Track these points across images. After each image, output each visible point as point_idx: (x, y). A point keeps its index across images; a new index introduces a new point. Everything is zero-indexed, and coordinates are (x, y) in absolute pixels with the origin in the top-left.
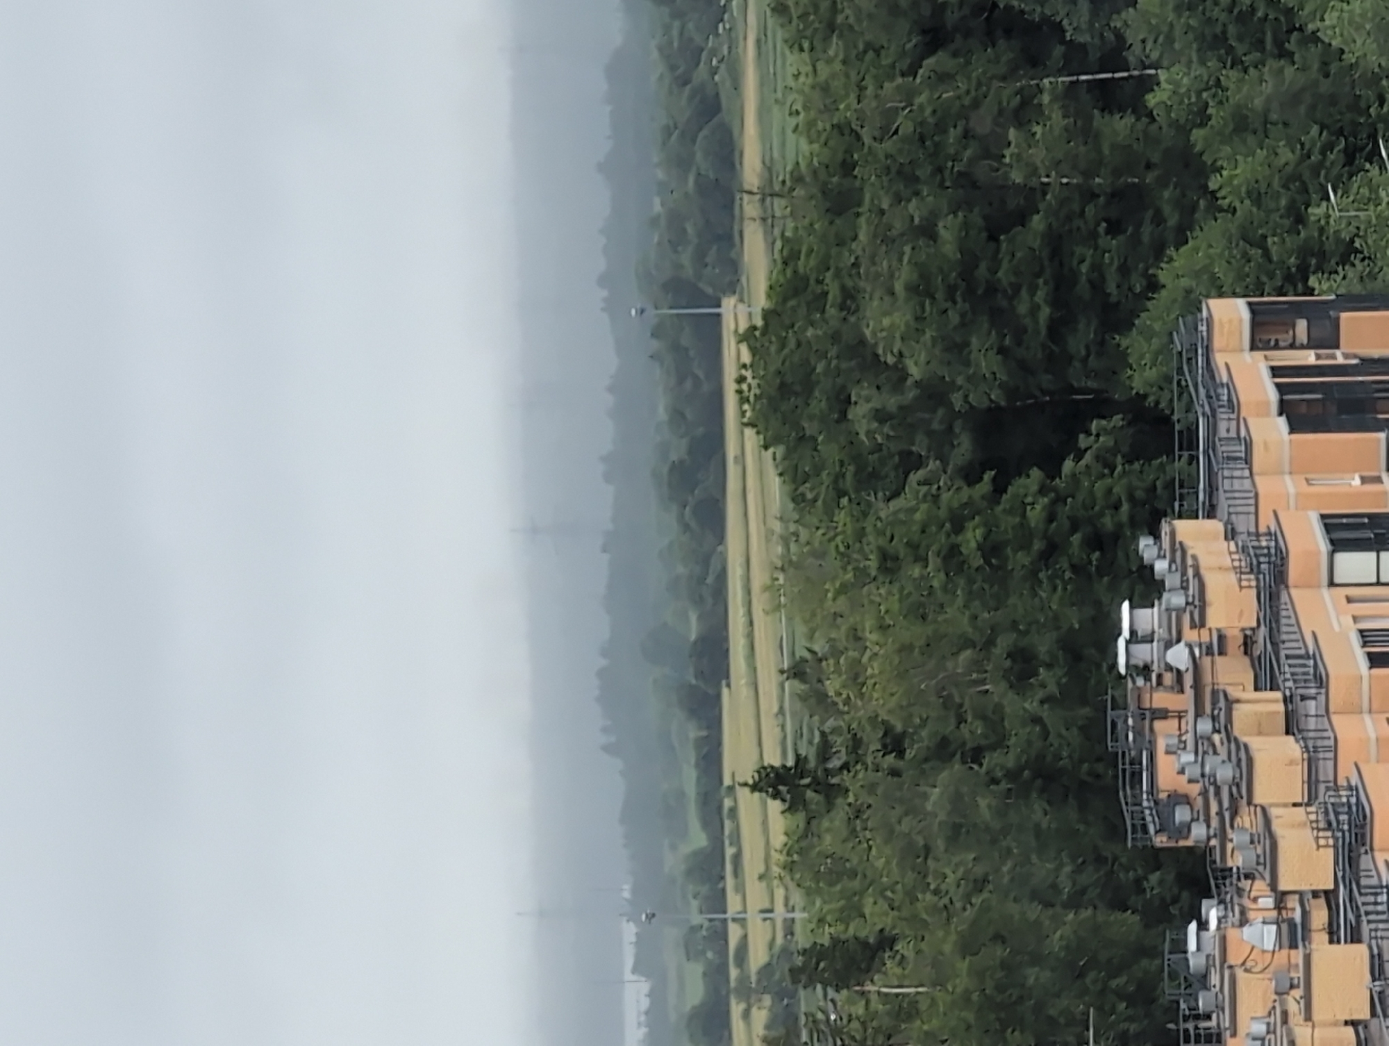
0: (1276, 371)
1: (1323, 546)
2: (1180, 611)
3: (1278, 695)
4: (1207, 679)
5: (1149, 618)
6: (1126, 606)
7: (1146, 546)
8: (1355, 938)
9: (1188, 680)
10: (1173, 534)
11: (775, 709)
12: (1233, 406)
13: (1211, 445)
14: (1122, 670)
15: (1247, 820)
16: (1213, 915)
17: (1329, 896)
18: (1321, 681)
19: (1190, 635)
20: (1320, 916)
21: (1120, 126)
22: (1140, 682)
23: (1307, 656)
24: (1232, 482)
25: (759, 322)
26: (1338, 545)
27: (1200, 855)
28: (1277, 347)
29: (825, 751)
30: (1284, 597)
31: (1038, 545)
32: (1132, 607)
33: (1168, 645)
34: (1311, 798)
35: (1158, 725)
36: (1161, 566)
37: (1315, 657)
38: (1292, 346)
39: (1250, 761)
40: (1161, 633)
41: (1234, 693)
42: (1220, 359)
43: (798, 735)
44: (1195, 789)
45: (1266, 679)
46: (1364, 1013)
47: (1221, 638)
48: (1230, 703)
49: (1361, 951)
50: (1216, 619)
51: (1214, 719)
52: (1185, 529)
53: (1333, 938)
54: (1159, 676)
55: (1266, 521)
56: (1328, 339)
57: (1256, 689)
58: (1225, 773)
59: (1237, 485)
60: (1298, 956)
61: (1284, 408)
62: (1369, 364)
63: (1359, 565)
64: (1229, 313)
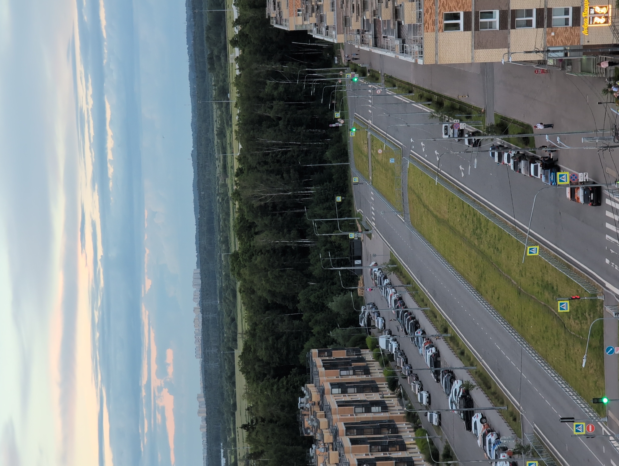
0: (322, 360)
1: (330, 388)
2: (308, 399)
3: (324, 412)
4: (312, 409)
5: (303, 400)
6: (299, 398)
7: (303, 389)
8: (336, 450)
9: (310, 409)
10: (307, 386)
11: (245, 415)
12: (316, 366)
13: (312, 372)
14: (299, 408)
15: (319, 431)
16: (314, 446)
17: (332, 444)
18: (330, 409)
19: (310, 402)
20: (331, 447)
21: (296, 322)
22: (302, 410)
23: (328, 405)
24: (316, 378)
25: (241, 354)
26: (332, 388)
27: (312, 437)
28: (322, 357)
29: (252, 421)
30: (324, 396)
31: (285, 388)
32: (301, 398)
33: (306, 404)
34: (329, 427)
35: (305, 417)
36: (305, 392)
37: (329, 405)
38: (325, 357)
39: (319, 422)
40: (305, 402)
41: (316, 411)
42: (313, 359)
43: (248, 419)
44: (311, 427)
45: (322, 409)
46: (338, 462)
47: (315, 403)
48: (316, 413)
49: (337, 452)
50: (313, 400)
51: (314, 415)
52: (308, 385)
53: (333, 450)
54: (305, 409)
55: (321, 384)
56: (330, 355)
57: (320, 411)
58: (315, 424)
59: (317, 378)
60: (327, 453)
61: (324, 366)
62: (337, 359)
63: (336, 391)
64: (315, 351)
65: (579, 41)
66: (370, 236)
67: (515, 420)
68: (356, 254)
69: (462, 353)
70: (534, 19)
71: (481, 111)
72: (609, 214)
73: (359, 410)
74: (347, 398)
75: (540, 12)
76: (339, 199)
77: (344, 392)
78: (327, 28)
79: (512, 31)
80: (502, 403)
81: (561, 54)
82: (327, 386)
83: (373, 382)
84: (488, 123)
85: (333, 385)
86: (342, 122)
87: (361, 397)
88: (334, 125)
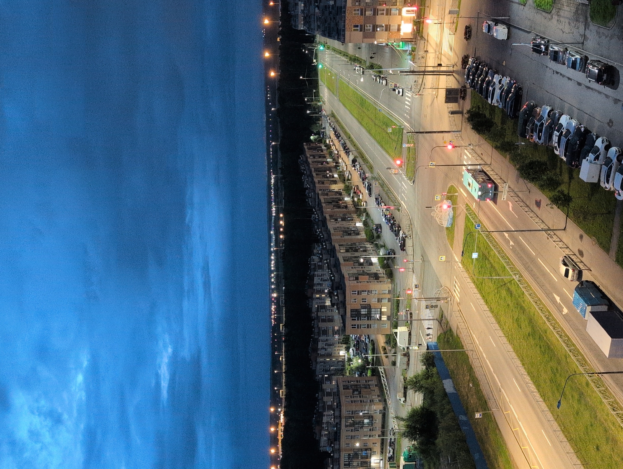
2: (302, 160)
7: (300, 156)
14: (299, 163)
15: (305, 171)
16: (303, 176)
24: (305, 153)
27: (303, 173)
31: (294, 156)
32: (299, 159)
35: (301, 166)
44: (302, 169)
51: (304, 165)
52: (302, 155)
54: (301, 163)
58: (304, 168)
63: (311, 157)
64: (305, 144)
65: (399, 37)
66: (325, 104)
67: (371, 168)
68: (320, 110)
69: (355, 146)
70: (384, 28)
71: (364, 60)
72: (407, 98)
73: (319, 164)
74: (315, 160)
75: (386, 26)
76: (314, 91)
77: (314, 158)
78: (312, 29)
79: (377, 32)
80: (367, 163)
81: (393, 41)
82: (308, 156)
83: (324, 154)
84: (367, 65)
85: (310, 156)
86: (316, 63)
87: (320, 159)
88: (313, 64)
